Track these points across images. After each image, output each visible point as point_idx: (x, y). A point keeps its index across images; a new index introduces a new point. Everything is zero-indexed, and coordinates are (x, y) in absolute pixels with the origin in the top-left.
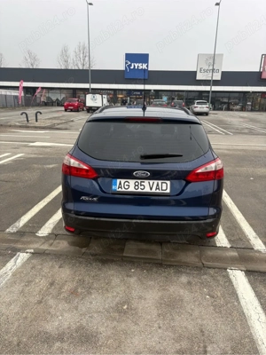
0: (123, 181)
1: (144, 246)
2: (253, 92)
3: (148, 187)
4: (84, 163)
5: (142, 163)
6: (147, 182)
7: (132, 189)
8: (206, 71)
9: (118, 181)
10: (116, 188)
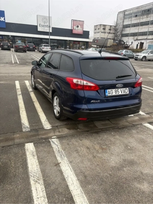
0: (110, 90)
1: (103, 123)
2: (69, 41)
3: (121, 92)
4: (92, 82)
5: (117, 80)
6: (120, 89)
7: (114, 94)
8: (43, 26)
9: (108, 90)
10: (107, 94)
